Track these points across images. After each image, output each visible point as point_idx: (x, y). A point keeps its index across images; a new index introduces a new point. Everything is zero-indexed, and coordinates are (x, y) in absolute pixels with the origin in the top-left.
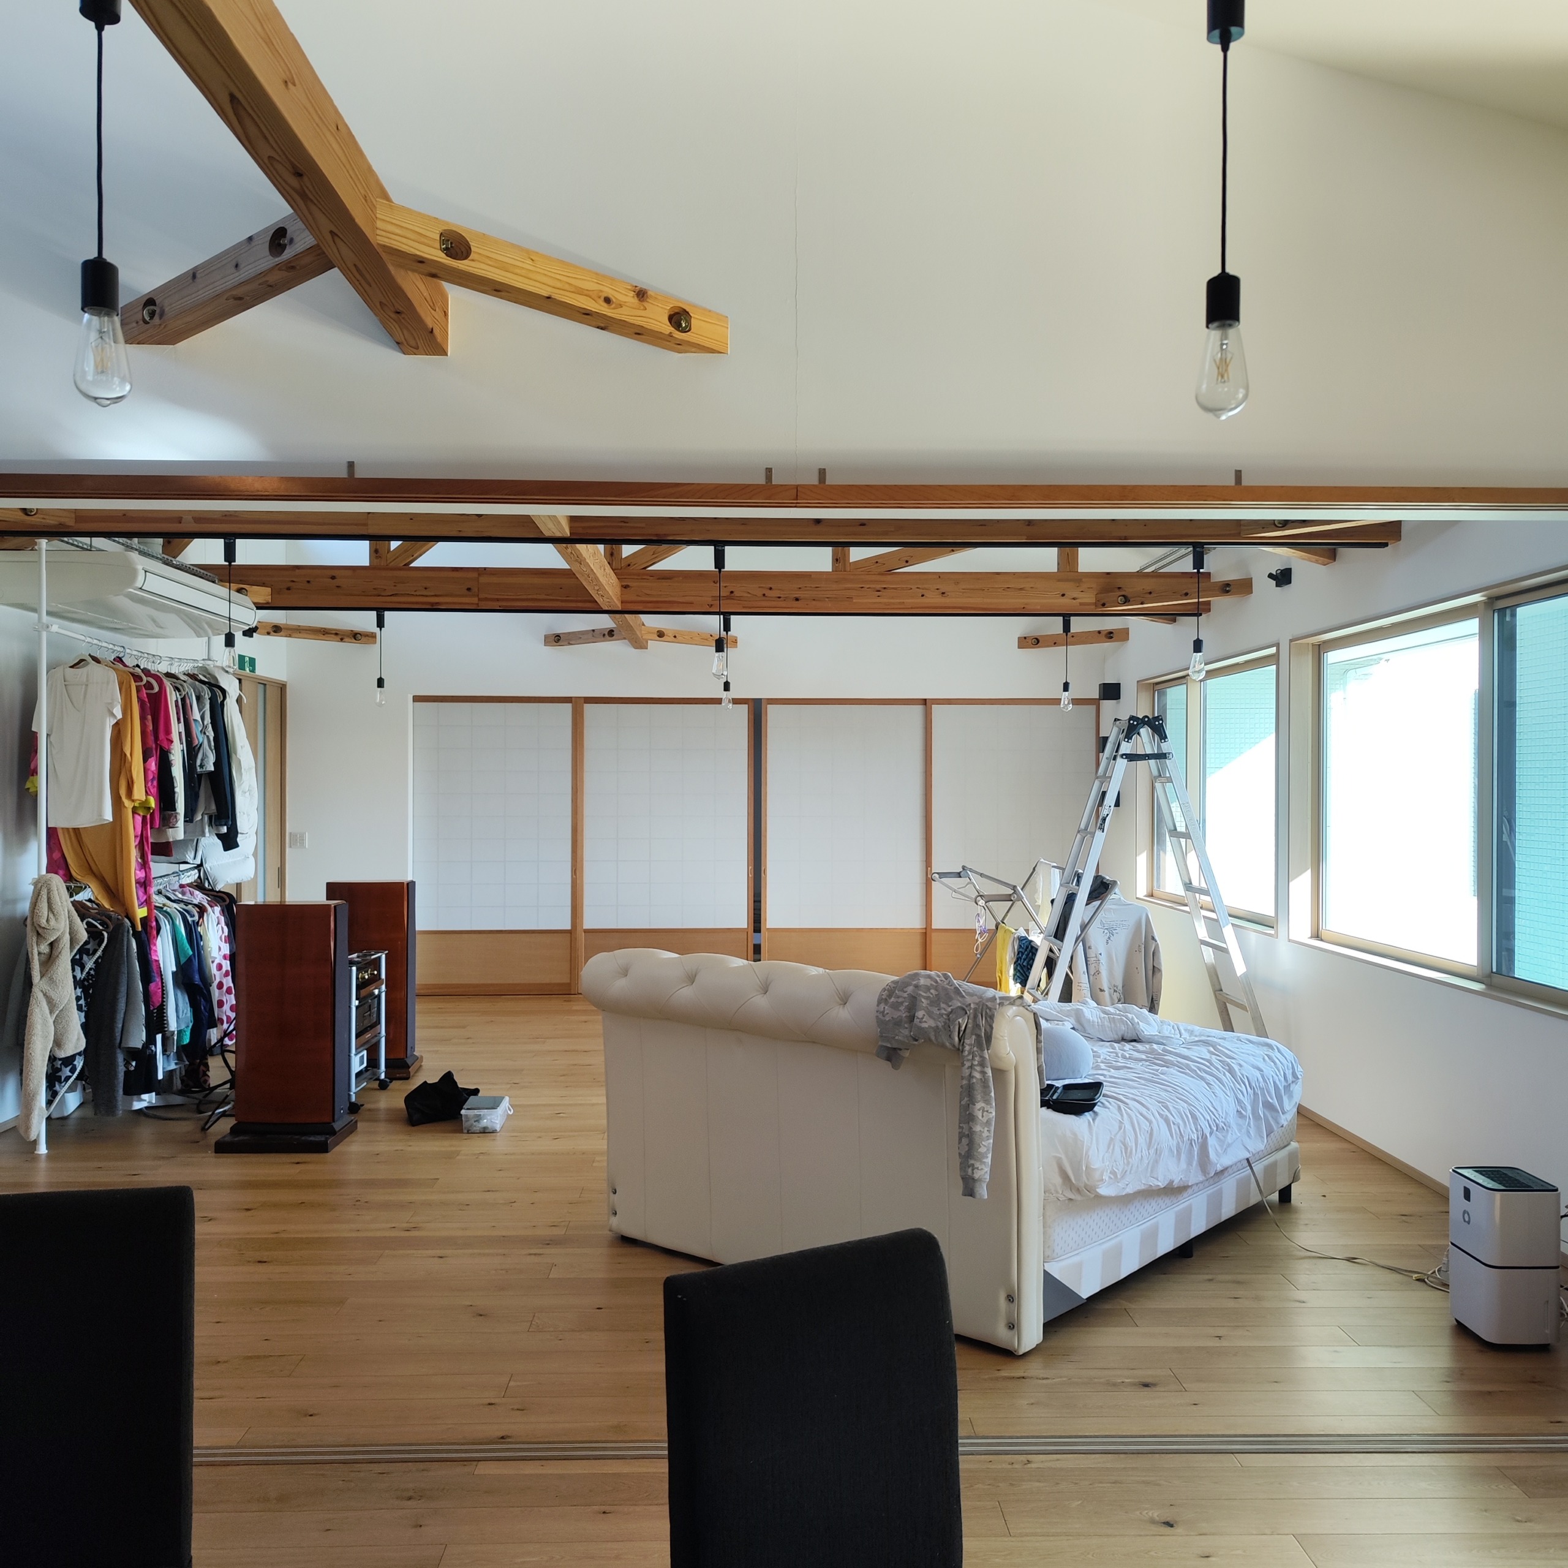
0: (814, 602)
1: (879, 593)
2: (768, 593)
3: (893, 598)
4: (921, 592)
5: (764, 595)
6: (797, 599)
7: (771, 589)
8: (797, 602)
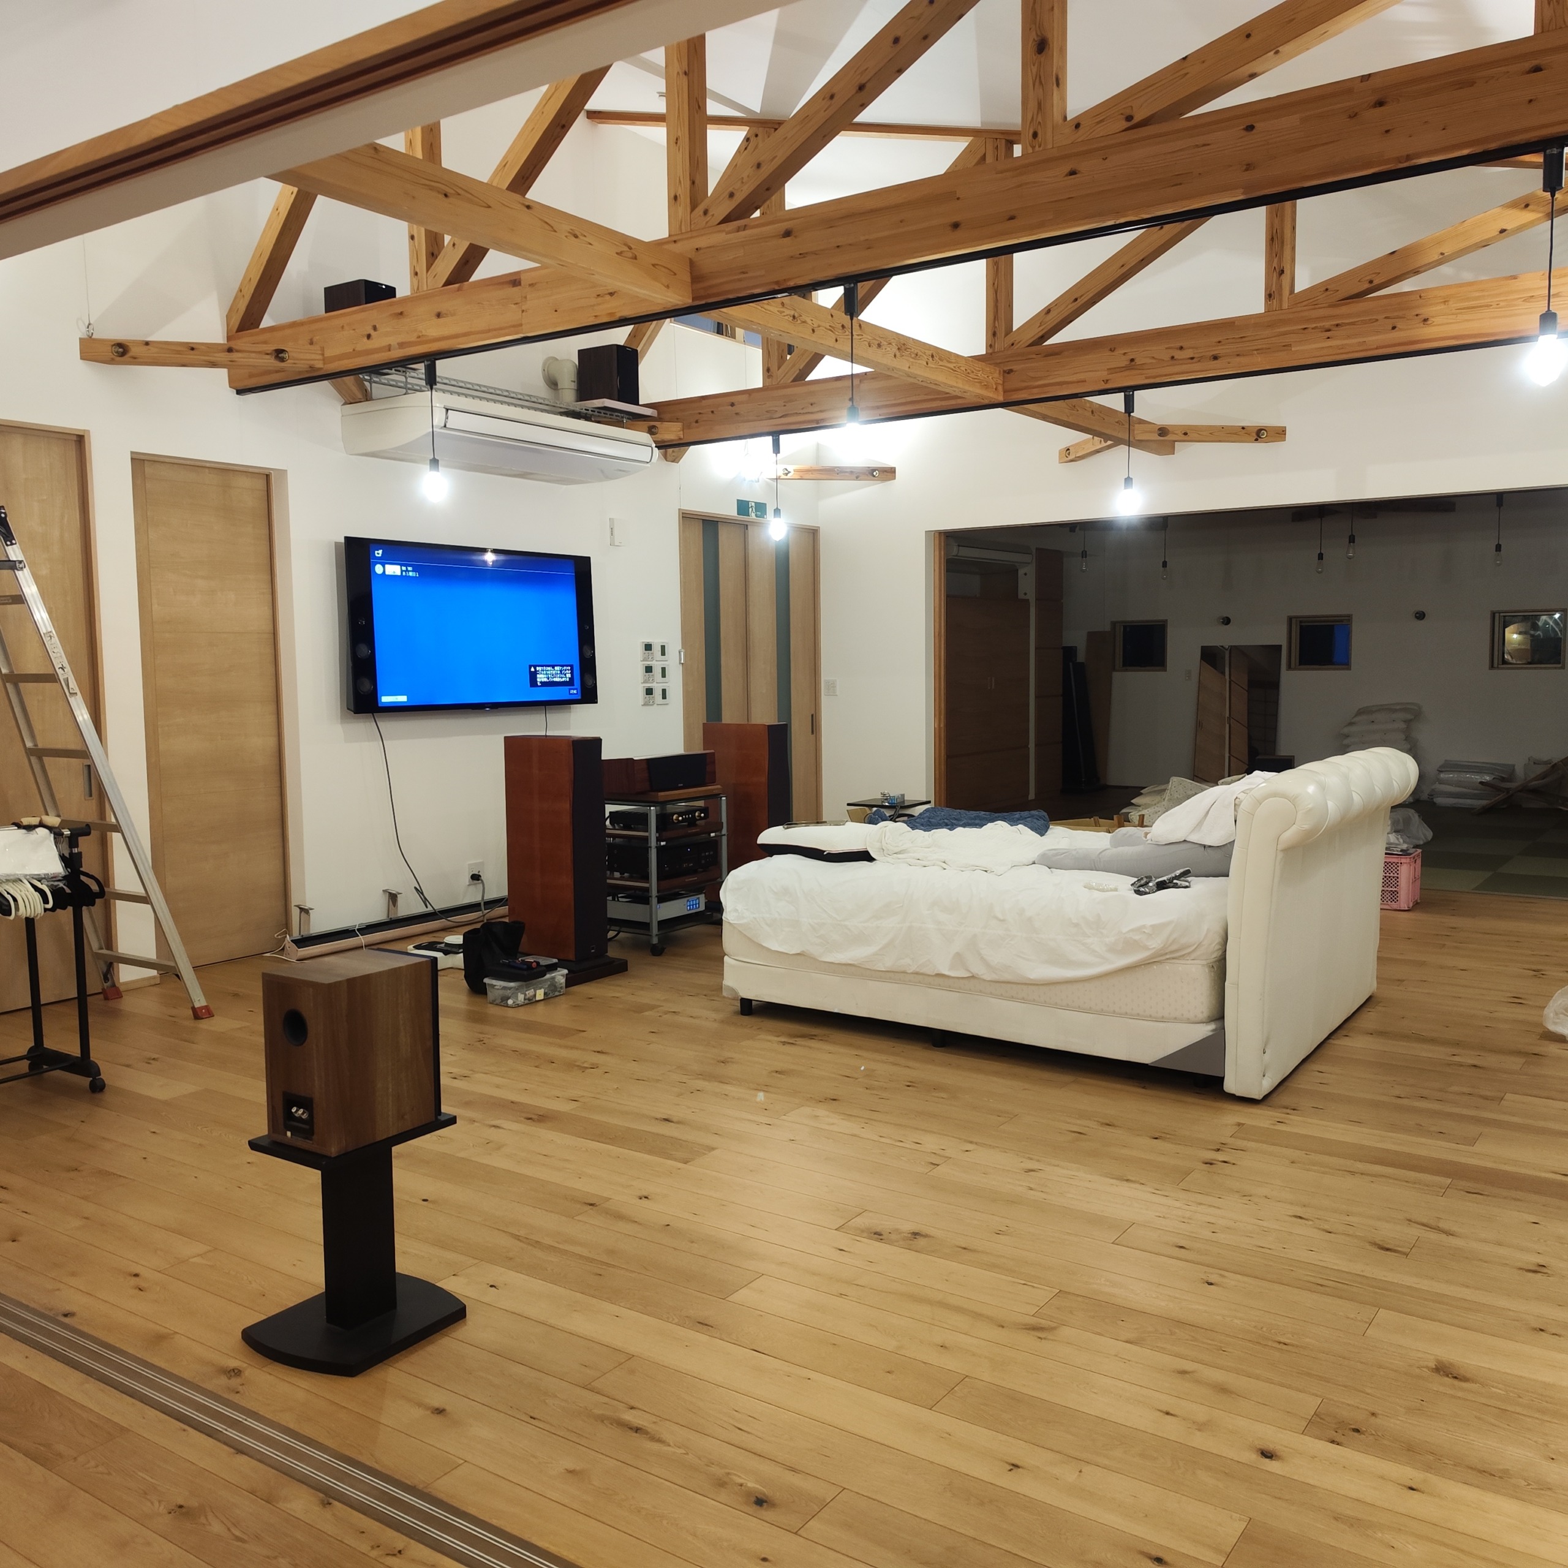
0: (1238, 359)
1: (1328, 334)
2: (1179, 355)
3: (1349, 337)
4: (1389, 324)
5: (1173, 357)
6: (1215, 358)
7: (1181, 348)
8: (1216, 362)
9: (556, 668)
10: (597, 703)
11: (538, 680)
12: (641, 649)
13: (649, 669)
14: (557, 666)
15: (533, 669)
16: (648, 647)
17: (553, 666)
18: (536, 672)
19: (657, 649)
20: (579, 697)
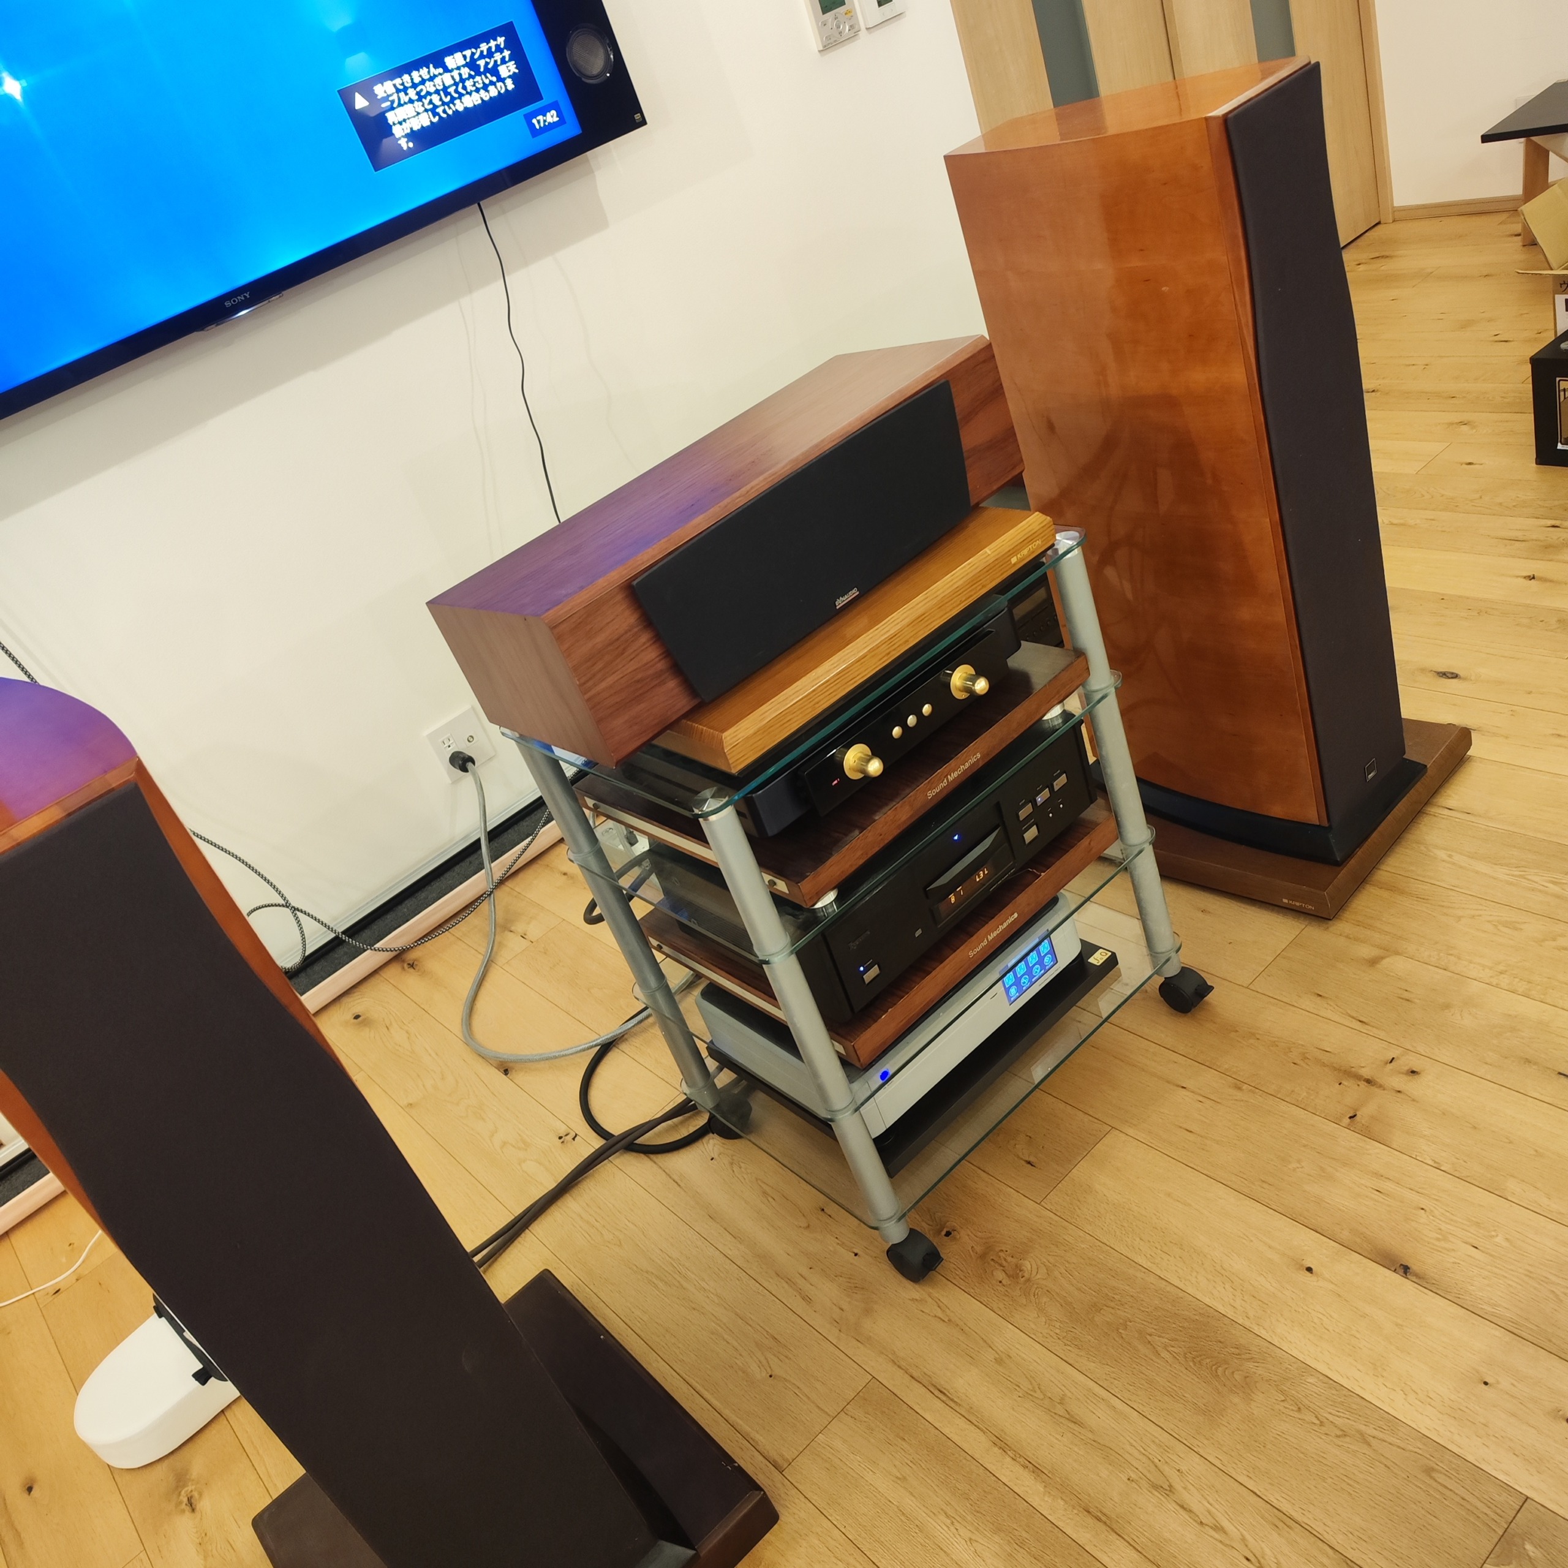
9: (450, 61)
10: (643, 122)
11: (398, 131)
14: (451, 51)
15: (360, 102)
17: (437, 59)
18: (378, 109)
20: (572, 129)
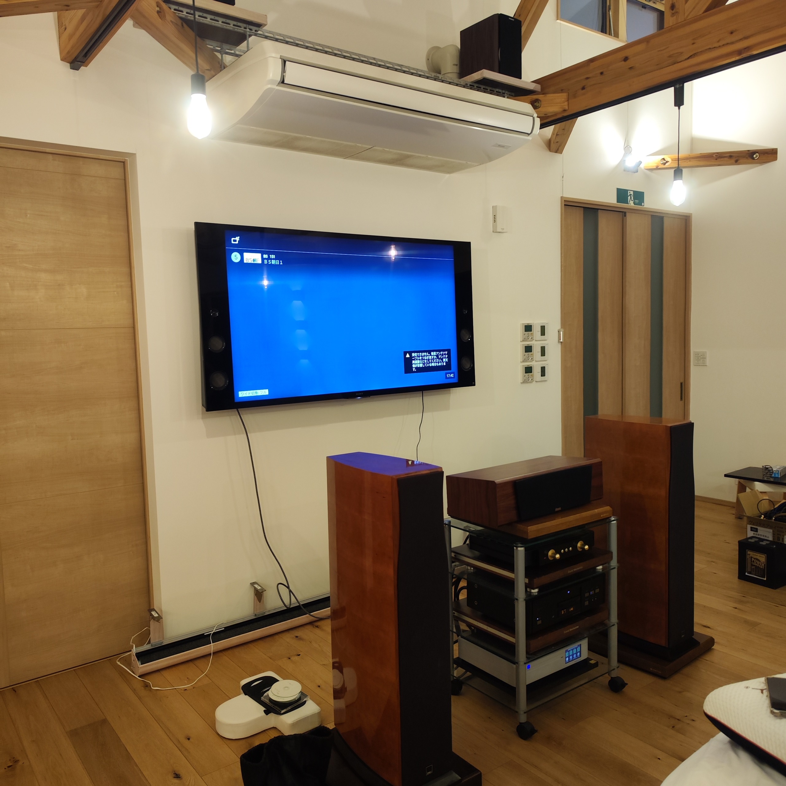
9: (432, 353)
10: (474, 385)
11: (414, 366)
12: (520, 330)
13: (528, 349)
14: (433, 351)
15: (408, 356)
16: (528, 328)
17: (429, 352)
18: (411, 359)
19: (537, 330)
20: (455, 380)
